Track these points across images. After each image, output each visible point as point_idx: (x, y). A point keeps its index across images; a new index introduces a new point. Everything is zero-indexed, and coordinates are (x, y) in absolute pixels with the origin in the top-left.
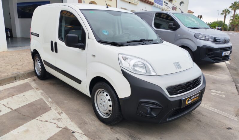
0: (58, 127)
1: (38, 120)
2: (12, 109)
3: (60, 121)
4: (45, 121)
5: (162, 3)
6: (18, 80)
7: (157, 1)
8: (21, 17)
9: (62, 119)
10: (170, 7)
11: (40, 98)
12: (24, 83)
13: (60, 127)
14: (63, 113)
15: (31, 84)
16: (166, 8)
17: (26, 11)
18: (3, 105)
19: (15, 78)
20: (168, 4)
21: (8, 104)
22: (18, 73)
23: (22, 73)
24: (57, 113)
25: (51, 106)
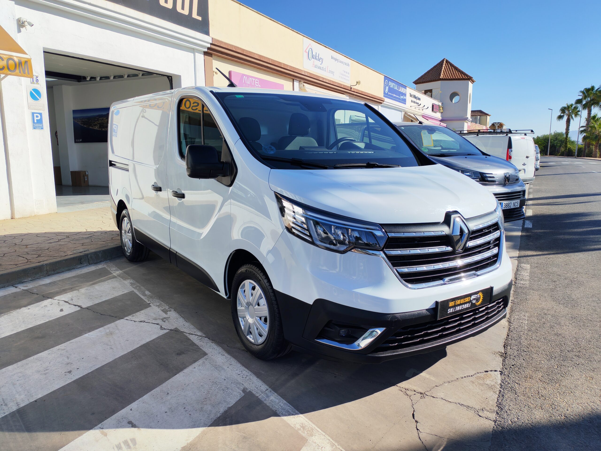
0: (162, 328)
1: (128, 320)
2: (81, 307)
3: (167, 322)
4: (141, 322)
5: (405, 98)
6: (85, 265)
7: (392, 94)
8: (81, 140)
9: (169, 319)
10: (424, 106)
11: (129, 290)
12: (98, 268)
13: (166, 329)
14: (171, 311)
15: (111, 271)
16: (415, 110)
17: (92, 127)
18: (63, 301)
19: (81, 261)
20: (420, 100)
21: (72, 300)
22: (85, 251)
23: (93, 251)
24: (161, 310)
25: (149, 302)
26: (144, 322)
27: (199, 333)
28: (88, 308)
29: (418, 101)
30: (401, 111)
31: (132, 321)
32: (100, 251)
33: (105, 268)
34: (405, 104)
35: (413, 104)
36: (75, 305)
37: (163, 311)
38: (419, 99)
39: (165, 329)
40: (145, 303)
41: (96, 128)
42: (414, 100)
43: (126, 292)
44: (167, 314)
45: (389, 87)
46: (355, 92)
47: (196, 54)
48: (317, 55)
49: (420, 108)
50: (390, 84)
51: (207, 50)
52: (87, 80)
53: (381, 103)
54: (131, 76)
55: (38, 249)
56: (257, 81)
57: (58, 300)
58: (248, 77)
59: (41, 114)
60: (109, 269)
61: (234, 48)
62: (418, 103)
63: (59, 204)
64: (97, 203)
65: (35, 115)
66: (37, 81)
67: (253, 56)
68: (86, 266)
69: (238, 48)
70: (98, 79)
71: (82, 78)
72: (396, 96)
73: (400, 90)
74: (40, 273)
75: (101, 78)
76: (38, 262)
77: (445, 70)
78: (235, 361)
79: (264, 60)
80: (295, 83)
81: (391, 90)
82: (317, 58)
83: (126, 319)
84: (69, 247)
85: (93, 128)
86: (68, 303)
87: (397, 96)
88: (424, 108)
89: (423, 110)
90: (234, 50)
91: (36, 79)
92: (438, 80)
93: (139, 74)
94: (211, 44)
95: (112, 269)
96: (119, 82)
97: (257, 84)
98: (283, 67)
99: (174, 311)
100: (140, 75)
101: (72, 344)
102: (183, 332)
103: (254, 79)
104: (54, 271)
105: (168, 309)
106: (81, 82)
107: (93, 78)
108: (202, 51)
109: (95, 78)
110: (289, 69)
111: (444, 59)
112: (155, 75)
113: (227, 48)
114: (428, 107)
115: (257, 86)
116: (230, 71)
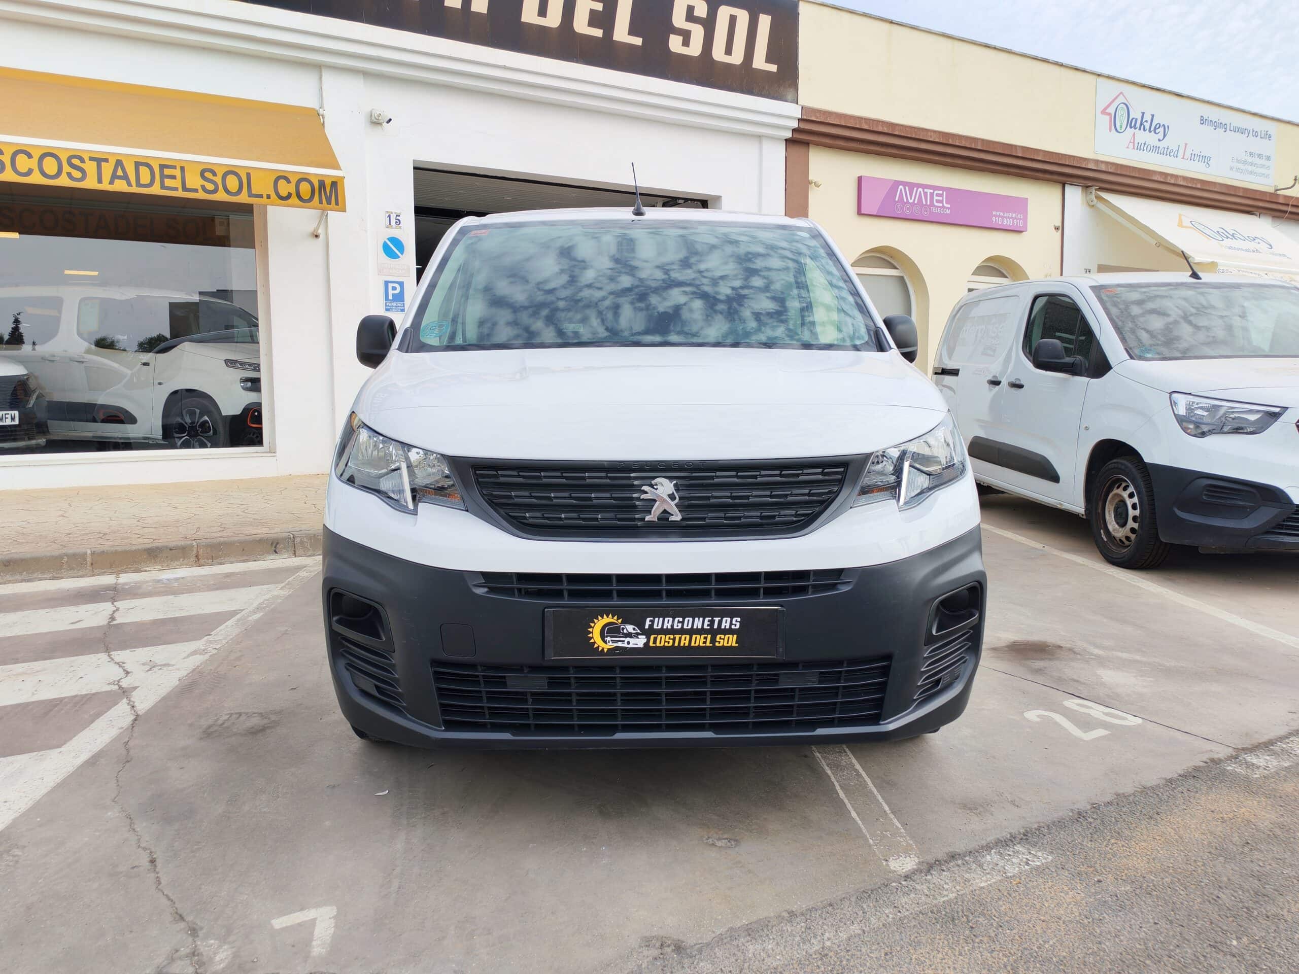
47: (767, 146)
48: (1147, 118)
51: (791, 136)
56: (938, 195)
58: (912, 186)
59: (400, 284)
61: (866, 123)
66: (398, 222)
67: (921, 137)
69: (876, 121)
79: (956, 143)
80: (1068, 190)
82: (1147, 124)
90: (866, 127)
91: (396, 219)
94: (801, 120)
97: (938, 201)
108: (780, 139)
113: (845, 124)
115: (938, 207)
116: (859, 177)
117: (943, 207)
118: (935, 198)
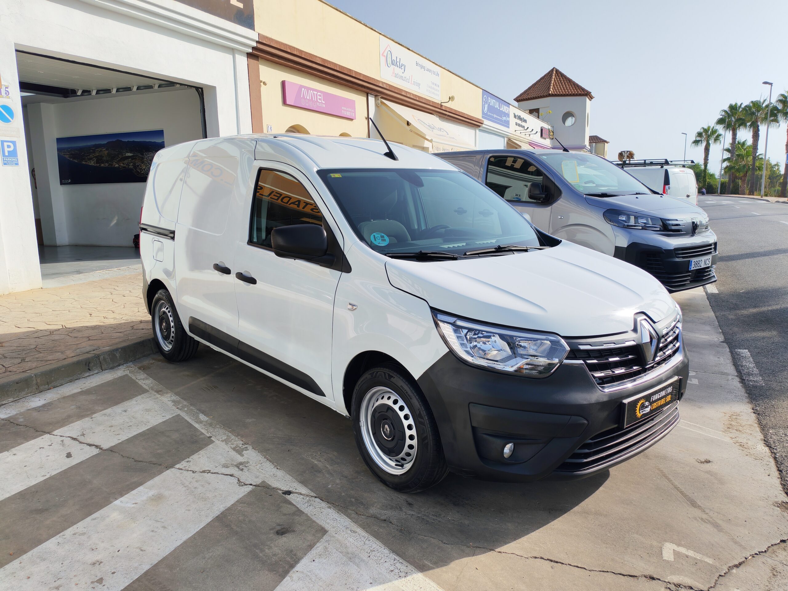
0: (241, 483)
1: (181, 469)
2: (101, 449)
3: (245, 469)
4: (204, 472)
5: (508, 119)
6: (96, 371)
7: (493, 115)
8: (69, 181)
9: (248, 465)
10: (533, 130)
11: (172, 414)
12: (117, 377)
13: (248, 484)
14: (248, 450)
15: (137, 381)
16: (520, 135)
17: (86, 161)
18: (69, 438)
19: (89, 366)
20: (526, 123)
21: (83, 435)
22: (94, 350)
23: (107, 349)
24: (232, 449)
25: (210, 434)
26: (209, 472)
27: (304, 490)
28: (111, 450)
29: (523, 124)
30: (504, 137)
31: (188, 470)
32: (117, 350)
33: (127, 375)
34: (509, 127)
35: (518, 128)
36: (90, 445)
37: (234, 449)
38: (525, 121)
39: (246, 485)
40: (202, 436)
41: (92, 163)
42: (519, 122)
43: (168, 417)
44: (242, 455)
45: (489, 105)
46: (447, 111)
47: (237, 56)
48: (398, 60)
49: (526, 133)
50: (489, 101)
51: (251, 51)
52: (78, 94)
53: (479, 126)
54: (142, 88)
55: (19, 348)
56: (319, 95)
57: (61, 436)
58: (308, 89)
59: (14, 143)
60: (134, 378)
61: (289, 48)
62: (524, 127)
63: (45, 276)
64: (100, 272)
65: (6, 144)
66: (7, 93)
67: (314, 61)
68: (97, 373)
69: (294, 48)
70: (94, 93)
71: (70, 92)
72: (497, 117)
73: (502, 109)
74: (26, 390)
75: (98, 92)
76: (22, 371)
77: (556, 83)
78: (378, 543)
79: (329, 66)
80: (369, 98)
81: (491, 109)
82: (398, 64)
83: (179, 469)
84: (67, 344)
85: (87, 163)
86: (77, 441)
87: (499, 117)
88: (532, 133)
89: (530, 136)
90: (289, 51)
91: (6, 91)
92: (546, 96)
93: (155, 85)
94: (257, 42)
95: (139, 377)
96: (125, 98)
97: (320, 99)
98: (354, 76)
99: (253, 450)
100: (156, 87)
101: (96, 521)
102: (278, 489)
103: (316, 93)
104: (48, 384)
105: (242, 447)
106: (68, 98)
107: (86, 92)
108: (245, 52)
109: (90, 91)
110: (361, 78)
111: (554, 68)
112: (178, 86)
113: (279, 48)
114: (537, 132)
115: (320, 103)
116: (282, 81)
117: (322, 103)
118: (318, 97)
